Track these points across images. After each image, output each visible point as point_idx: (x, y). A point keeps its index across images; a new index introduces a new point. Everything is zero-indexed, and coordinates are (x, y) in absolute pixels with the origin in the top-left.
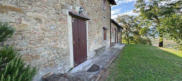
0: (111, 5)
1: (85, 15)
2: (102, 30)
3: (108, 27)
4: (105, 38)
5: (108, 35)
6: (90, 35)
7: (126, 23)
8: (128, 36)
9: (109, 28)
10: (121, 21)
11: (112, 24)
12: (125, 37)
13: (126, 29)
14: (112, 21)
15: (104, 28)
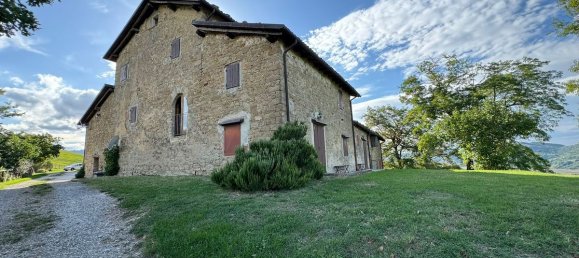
0: (352, 97)
1: (322, 121)
2: (340, 139)
3: (348, 134)
4: (346, 153)
5: (351, 148)
6: (328, 145)
7: (390, 126)
8: (399, 158)
9: (350, 136)
10: (378, 123)
11: (356, 129)
12: (392, 160)
13: (393, 140)
14: (356, 125)
15: (344, 137)
